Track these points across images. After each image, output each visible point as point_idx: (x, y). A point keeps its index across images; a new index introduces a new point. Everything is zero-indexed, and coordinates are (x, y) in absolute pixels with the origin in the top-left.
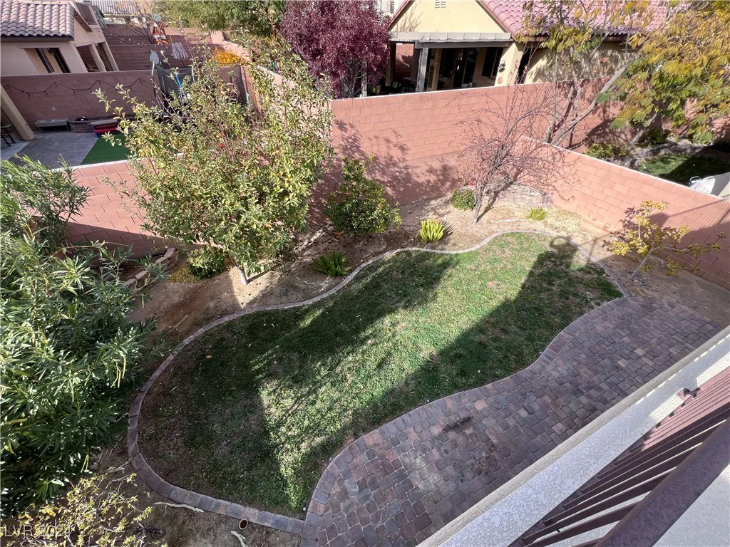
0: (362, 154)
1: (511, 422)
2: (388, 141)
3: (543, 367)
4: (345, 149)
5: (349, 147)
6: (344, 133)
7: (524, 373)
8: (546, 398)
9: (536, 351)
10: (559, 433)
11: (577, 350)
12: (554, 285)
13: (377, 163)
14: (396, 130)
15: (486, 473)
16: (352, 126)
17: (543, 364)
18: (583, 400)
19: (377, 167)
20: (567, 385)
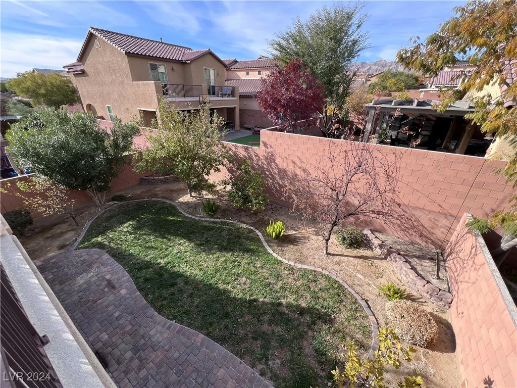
0: (276, 165)
1: (110, 308)
2: (294, 163)
3: (159, 323)
4: (266, 159)
5: (269, 158)
6: (266, 149)
7: (152, 311)
8: (130, 327)
9: (175, 318)
10: (100, 337)
11: (183, 349)
12: (270, 325)
13: (286, 175)
14: (300, 158)
15: (80, 301)
16: (271, 147)
17: (162, 323)
18: (129, 355)
19: (286, 177)
20: (142, 341)
